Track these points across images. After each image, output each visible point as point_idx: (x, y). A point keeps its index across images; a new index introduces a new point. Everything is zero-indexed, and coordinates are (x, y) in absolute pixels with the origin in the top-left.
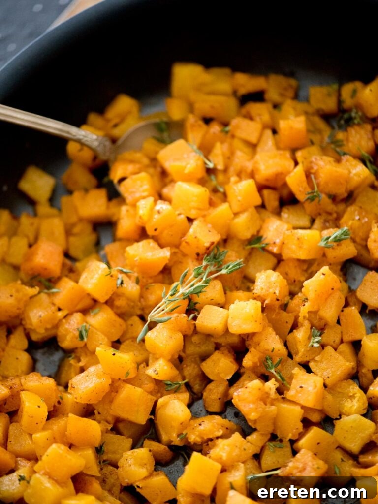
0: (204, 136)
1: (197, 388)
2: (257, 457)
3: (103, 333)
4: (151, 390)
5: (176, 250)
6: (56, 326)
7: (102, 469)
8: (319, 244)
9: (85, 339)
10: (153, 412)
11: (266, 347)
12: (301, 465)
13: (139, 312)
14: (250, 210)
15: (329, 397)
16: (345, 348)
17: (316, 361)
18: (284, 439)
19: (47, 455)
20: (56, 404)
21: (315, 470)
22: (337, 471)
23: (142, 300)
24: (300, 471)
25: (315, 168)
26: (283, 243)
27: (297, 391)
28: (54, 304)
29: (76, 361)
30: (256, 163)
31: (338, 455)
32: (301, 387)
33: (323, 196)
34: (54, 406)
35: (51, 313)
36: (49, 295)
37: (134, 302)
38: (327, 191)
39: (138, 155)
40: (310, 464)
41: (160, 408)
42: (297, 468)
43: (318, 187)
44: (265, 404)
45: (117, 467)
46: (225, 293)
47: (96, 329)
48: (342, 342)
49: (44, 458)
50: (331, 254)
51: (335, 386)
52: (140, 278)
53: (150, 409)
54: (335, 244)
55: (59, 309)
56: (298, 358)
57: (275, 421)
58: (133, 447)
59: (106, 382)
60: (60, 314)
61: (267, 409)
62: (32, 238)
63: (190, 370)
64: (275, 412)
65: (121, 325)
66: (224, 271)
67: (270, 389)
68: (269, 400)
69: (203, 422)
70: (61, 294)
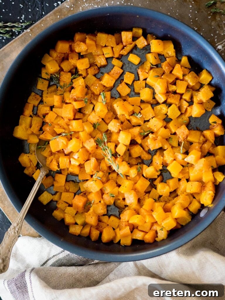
0: (49, 133)
1: (140, 161)
2: (172, 147)
3: (113, 189)
4: (139, 177)
5: (91, 155)
6: (105, 204)
7: (161, 201)
8: (104, 104)
9: (115, 195)
10: (147, 178)
11: (137, 134)
12: (182, 134)
13: (108, 174)
14: (83, 125)
15: (159, 117)
16: (143, 106)
17: (145, 117)
18: (169, 137)
19: (157, 219)
20: (135, 211)
21: (185, 130)
22: (185, 122)
23: (104, 172)
24: (184, 135)
25: (75, 97)
26: (99, 117)
27: (156, 128)
28: (97, 204)
29: (119, 200)
30: (66, 117)
31: (180, 120)
32: (155, 126)
33: (86, 97)
34: (136, 212)
35: (101, 205)
36: (93, 204)
37: (104, 175)
38: (84, 95)
39: (50, 159)
40: (182, 131)
41: (146, 176)
42: (182, 135)
43: (82, 98)
44: (156, 139)
45: (162, 196)
46: (111, 142)
47: (111, 191)
48: (140, 106)
49: (157, 220)
50: (108, 101)
51: (155, 114)
52: (97, 170)
53: (146, 179)
54: (105, 98)
55: (100, 202)
56: (142, 123)
57: (163, 138)
58: (156, 188)
59: (133, 192)
60: (102, 202)
61: (159, 139)
62: (67, 205)
63: (134, 162)
64: (161, 137)
65: (112, 182)
66: (106, 141)
67: (152, 136)
68: (156, 138)
69: (156, 162)
70: (95, 200)
